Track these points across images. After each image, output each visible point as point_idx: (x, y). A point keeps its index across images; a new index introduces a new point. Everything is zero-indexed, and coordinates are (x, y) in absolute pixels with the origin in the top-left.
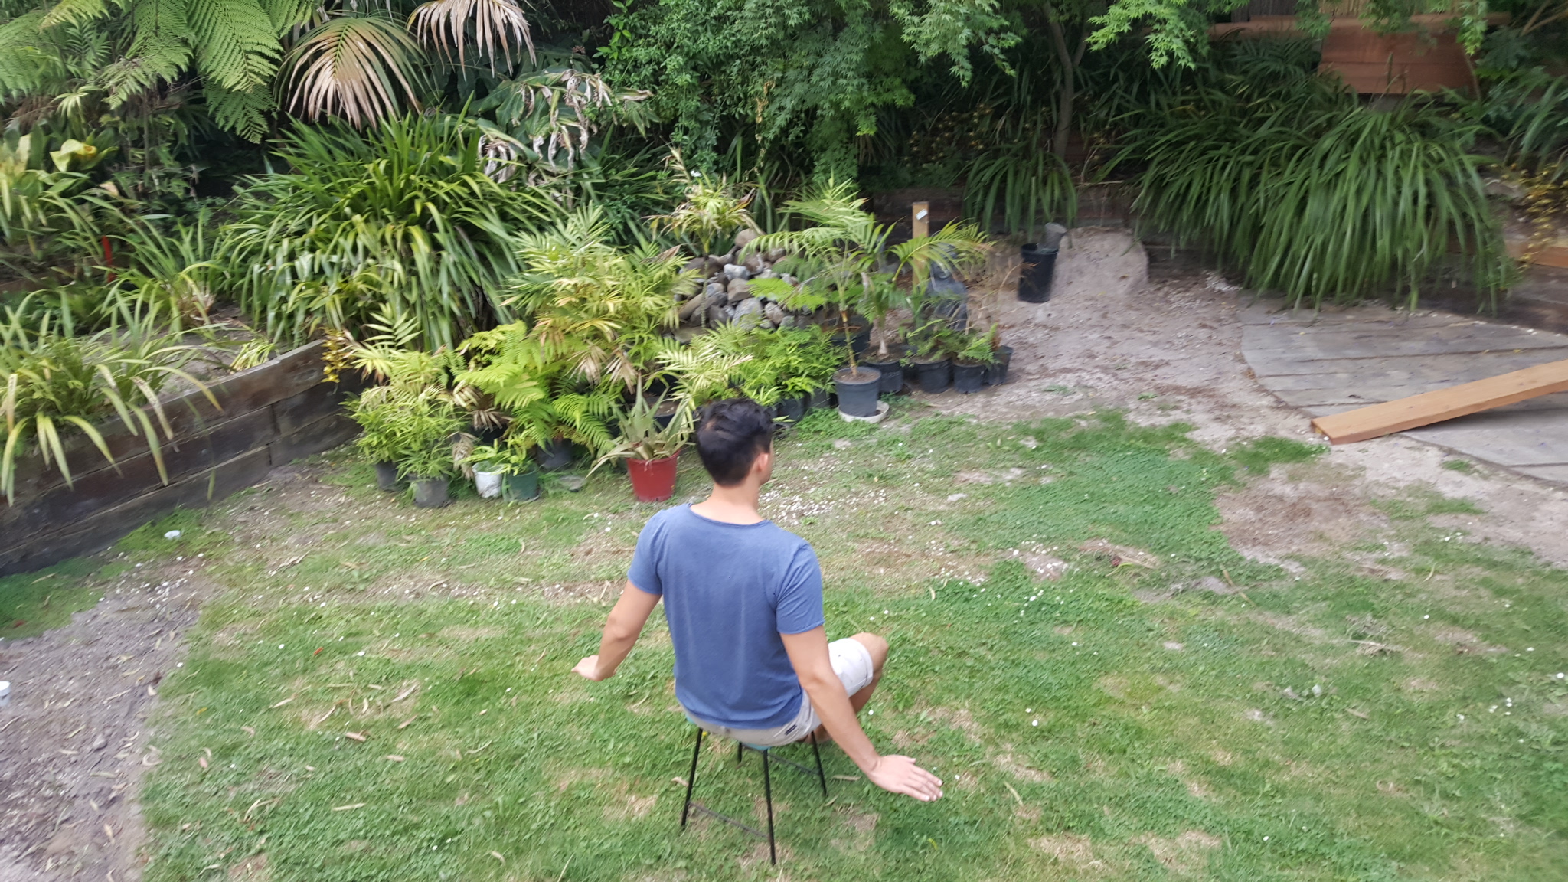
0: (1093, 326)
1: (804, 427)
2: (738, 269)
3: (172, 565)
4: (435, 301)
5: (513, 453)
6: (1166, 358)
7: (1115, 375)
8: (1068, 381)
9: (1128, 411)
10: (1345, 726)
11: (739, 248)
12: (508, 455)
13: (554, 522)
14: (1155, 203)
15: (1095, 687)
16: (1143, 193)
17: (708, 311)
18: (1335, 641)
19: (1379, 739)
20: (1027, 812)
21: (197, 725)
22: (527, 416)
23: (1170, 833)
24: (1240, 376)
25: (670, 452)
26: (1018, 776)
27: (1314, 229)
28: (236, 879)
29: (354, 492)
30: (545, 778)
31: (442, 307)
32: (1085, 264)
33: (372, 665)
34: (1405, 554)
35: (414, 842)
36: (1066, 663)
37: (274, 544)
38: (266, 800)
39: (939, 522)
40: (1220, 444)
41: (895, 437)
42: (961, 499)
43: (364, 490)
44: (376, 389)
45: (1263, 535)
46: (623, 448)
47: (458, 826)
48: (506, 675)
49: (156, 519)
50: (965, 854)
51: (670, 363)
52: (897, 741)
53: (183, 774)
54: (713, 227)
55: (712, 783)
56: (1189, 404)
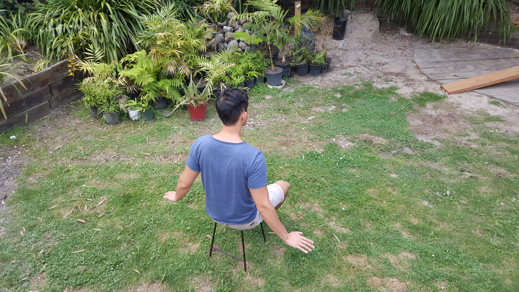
0: (360, 49)
1: (254, 90)
2: (229, 28)
3: (13, 150)
4: (111, 42)
5: (143, 103)
6: (387, 62)
7: (368, 68)
8: (351, 70)
9: (374, 82)
10: (459, 207)
11: (229, 20)
12: (141, 104)
13: (159, 130)
15: (365, 193)
17: (217, 45)
18: (453, 173)
19: (472, 213)
20: (342, 246)
21: (20, 217)
22: (147, 88)
23: (396, 253)
24: (414, 68)
25: (204, 103)
26: (338, 231)
27: (441, 12)
28: (34, 284)
29: (83, 119)
30: (156, 237)
31: (113, 45)
32: (357, 25)
33: (88, 190)
34: (477, 138)
35: (104, 266)
36: (354, 184)
37: (52, 140)
38: (46, 249)
39: (305, 128)
40: (408, 95)
41: (288, 94)
42: (313, 118)
43: (87, 117)
44: (89, 78)
45: (425, 131)
46: (186, 101)
47: (122, 259)
48: (141, 194)
49: (6, 131)
50: (319, 264)
51: (203, 67)
52: (292, 217)
53: (14, 238)
54: (219, 11)
55: (221, 237)
56: (396, 79)
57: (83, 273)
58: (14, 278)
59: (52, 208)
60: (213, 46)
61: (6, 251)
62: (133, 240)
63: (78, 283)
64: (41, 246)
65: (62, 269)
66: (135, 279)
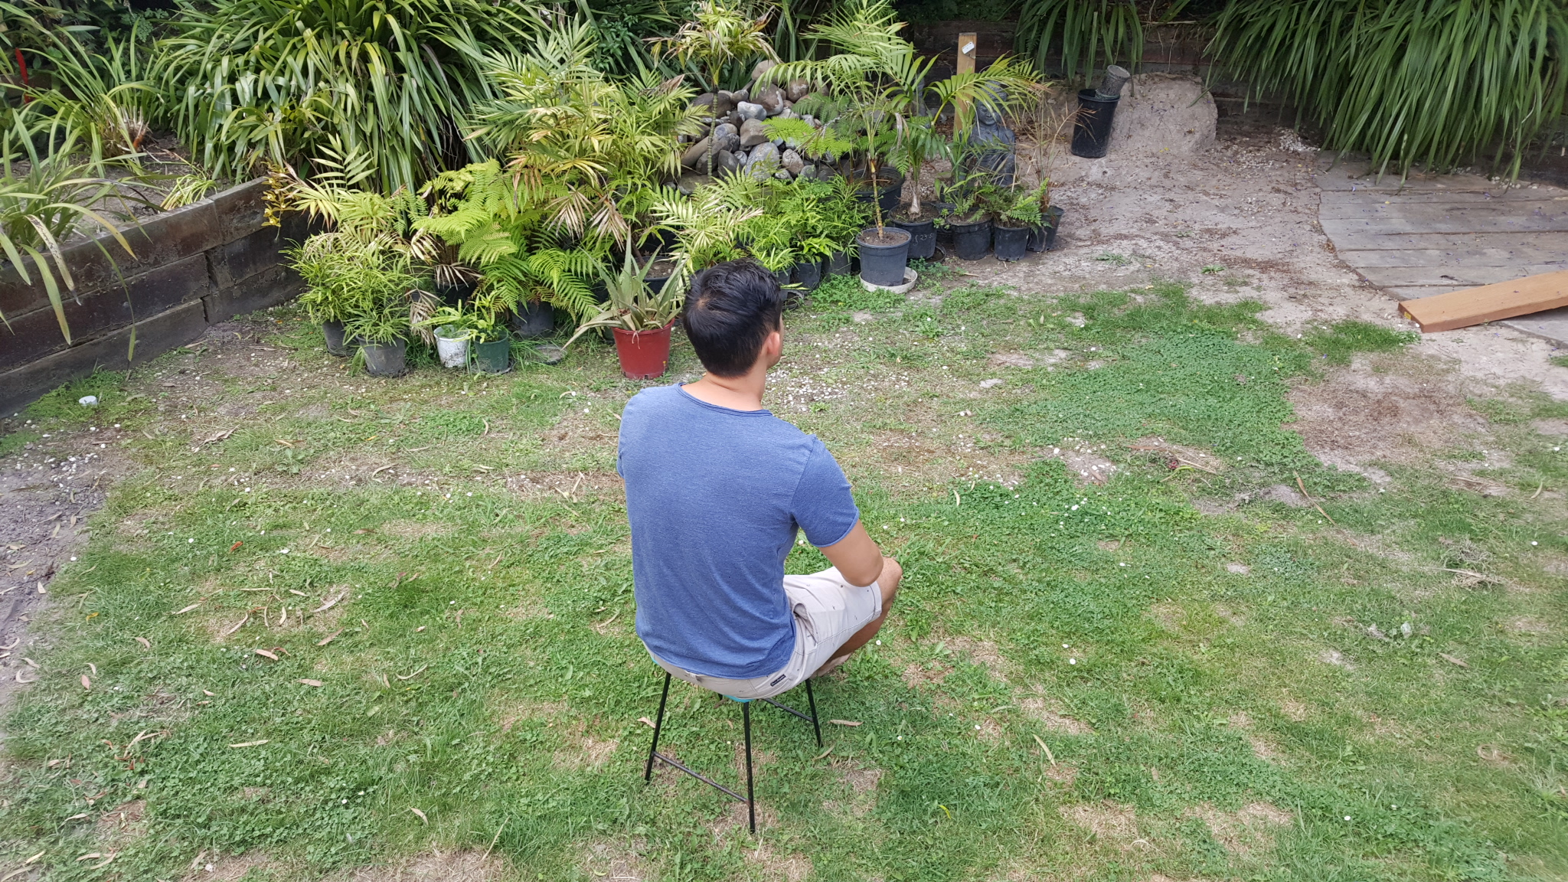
0: (1152, 187)
1: (820, 296)
2: (754, 108)
3: (84, 437)
4: (395, 132)
5: (481, 317)
6: (1234, 226)
7: (1176, 244)
8: (1123, 249)
9: (1191, 286)
10: (1439, 674)
11: (755, 83)
12: (475, 318)
13: (524, 400)
14: (1230, 47)
15: (1144, 617)
16: (1218, 34)
17: (716, 156)
18: (1426, 569)
19: (1479, 693)
20: (1061, 774)
21: (84, 634)
22: (496, 273)
23: (1230, 804)
24: (1318, 249)
25: (662, 322)
26: (1050, 727)
27: (1411, 82)
28: (105, 832)
29: (299, 356)
30: (487, 714)
31: (403, 140)
32: (1148, 115)
33: (296, 565)
34: (1506, 465)
35: (322, 792)
36: (1111, 587)
37: (202, 414)
38: (152, 732)
39: (969, 413)
40: (1294, 327)
41: (923, 311)
42: (996, 385)
43: (311, 354)
44: (323, 236)
45: (1343, 437)
46: (609, 315)
47: (376, 773)
48: (451, 584)
49: (71, 382)
50: (984, 826)
51: (668, 216)
52: (908, 678)
53: (60, 695)
54: (724, 54)
55: (685, 726)
56: (1260, 280)
57: (256, 808)
58: (49, 811)
59: (183, 611)
60: (703, 159)
61: (33, 730)
62: (415, 719)
63: (237, 839)
64: (138, 722)
65: (194, 795)
66: (411, 837)
